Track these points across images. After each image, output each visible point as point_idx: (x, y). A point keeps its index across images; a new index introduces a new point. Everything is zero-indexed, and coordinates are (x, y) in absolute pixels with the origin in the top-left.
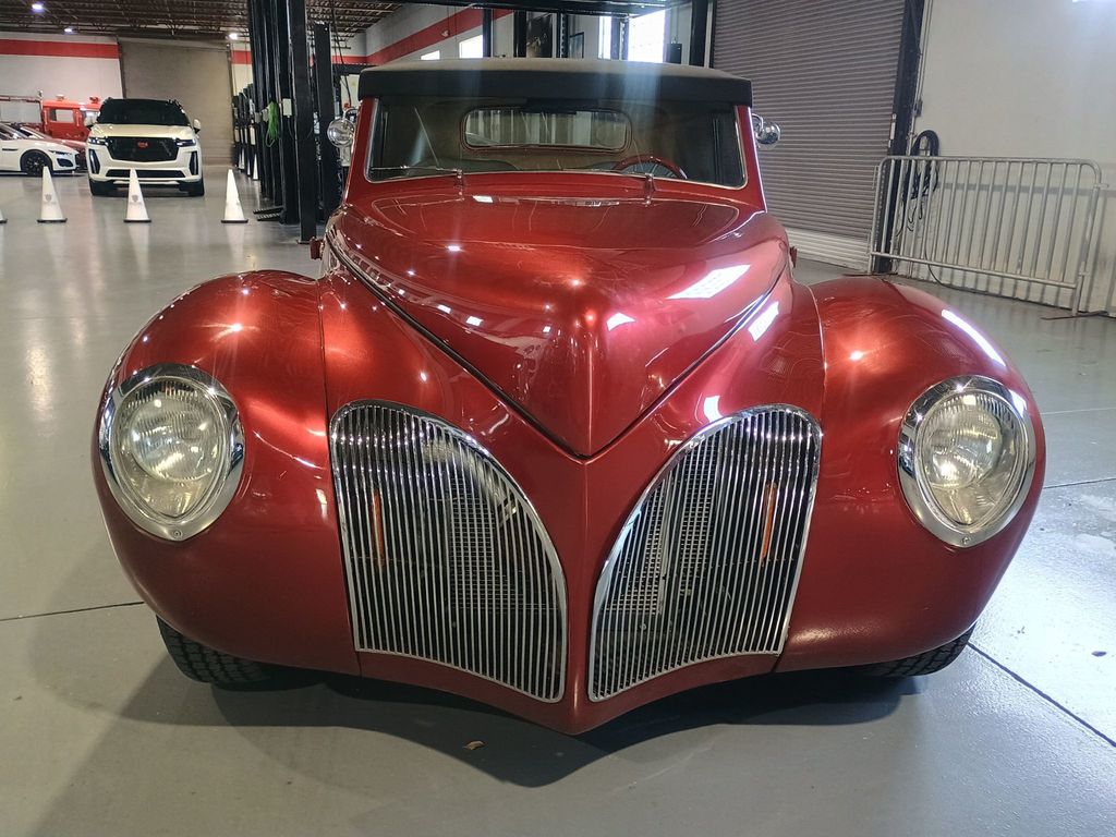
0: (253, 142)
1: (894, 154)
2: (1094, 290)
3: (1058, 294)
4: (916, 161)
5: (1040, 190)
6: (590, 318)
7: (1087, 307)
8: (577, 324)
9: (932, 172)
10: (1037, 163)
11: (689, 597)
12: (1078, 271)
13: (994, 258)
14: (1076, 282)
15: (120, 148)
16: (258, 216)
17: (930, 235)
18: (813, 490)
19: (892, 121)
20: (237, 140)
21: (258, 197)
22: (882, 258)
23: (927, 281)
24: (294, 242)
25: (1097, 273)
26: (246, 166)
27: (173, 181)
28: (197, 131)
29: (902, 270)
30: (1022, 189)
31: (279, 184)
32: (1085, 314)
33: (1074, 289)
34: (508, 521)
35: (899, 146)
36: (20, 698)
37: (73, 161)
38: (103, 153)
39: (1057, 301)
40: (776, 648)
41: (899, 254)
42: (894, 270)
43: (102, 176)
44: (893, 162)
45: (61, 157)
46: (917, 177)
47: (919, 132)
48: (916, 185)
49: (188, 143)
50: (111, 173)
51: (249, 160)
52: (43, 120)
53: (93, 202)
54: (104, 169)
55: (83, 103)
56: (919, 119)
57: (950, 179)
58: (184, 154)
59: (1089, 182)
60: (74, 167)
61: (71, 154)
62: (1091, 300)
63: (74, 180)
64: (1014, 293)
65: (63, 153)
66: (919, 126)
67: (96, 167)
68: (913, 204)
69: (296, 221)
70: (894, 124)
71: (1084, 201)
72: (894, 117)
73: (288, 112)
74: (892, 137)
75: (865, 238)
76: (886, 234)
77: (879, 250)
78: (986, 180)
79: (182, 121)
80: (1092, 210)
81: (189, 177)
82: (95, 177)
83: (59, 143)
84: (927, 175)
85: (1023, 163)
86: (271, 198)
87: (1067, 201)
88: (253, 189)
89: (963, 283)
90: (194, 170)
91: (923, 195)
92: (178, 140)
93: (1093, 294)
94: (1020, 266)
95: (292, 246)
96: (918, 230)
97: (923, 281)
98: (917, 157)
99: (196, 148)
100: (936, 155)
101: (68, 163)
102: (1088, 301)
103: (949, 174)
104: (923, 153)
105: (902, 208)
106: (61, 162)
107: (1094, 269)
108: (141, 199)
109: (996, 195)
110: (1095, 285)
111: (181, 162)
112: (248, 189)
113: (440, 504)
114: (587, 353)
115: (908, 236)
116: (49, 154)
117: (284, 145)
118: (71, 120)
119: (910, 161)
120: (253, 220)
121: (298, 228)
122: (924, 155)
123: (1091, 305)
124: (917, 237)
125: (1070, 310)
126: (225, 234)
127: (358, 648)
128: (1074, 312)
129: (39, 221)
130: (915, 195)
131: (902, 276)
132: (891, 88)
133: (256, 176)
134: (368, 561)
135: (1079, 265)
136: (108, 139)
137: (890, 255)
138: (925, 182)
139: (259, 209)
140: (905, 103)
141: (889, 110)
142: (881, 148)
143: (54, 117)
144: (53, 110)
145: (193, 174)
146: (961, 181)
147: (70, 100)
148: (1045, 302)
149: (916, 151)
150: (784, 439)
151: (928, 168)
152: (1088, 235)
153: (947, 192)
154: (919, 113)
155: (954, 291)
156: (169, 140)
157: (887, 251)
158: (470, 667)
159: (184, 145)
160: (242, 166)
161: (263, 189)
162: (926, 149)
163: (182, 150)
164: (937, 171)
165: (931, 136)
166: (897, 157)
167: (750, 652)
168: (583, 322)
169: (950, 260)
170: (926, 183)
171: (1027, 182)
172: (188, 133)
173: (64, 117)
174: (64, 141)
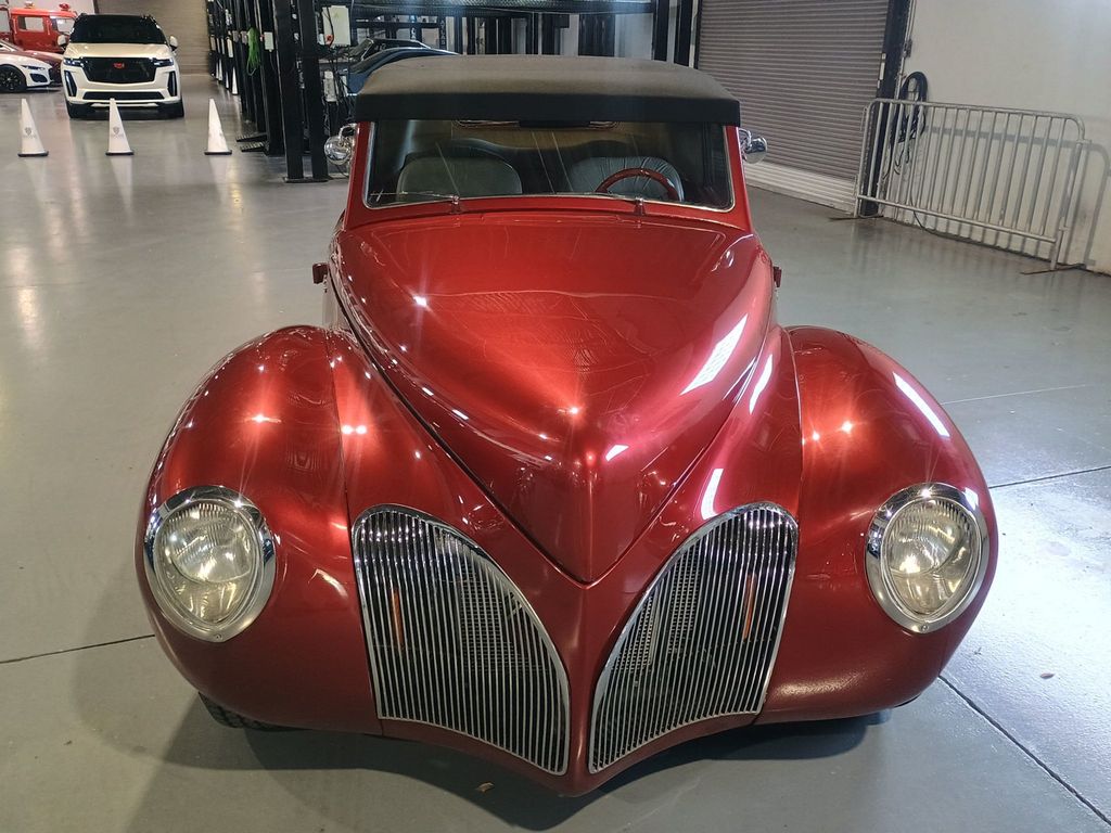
0: (231, 55)
1: (883, 97)
2: (1073, 243)
3: (1038, 246)
4: (904, 105)
5: (1025, 140)
6: (590, 458)
7: (1066, 258)
8: (578, 463)
9: (920, 116)
10: (1023, 114)
11: (675, 655)
12: (1058, 224)
13: (977, 208)
14: (1055, 236)
15: (97, 69)
16: (241, 145)
17: (917, 179)
18: (792, 571)
19: (881, 61)
20: (214, 49)
21: (239, 118)
22: (868, 202)
23: (911, 225)
24: (280, 180)
25: (1077, 226)
26: (224, 78)
27: (152, 103)
28: (174, 48)
29: (888, 213)
30: (1008, 137)
31: (260, 102)
32: (1063, 267)
33: (1054, 243)
34: (515, 616)
35: (887, 89)
36: (70, 742)
37: (47, 76)
38: (79, 75)
39: (1037, 251)
40: (755, 709)
41: (884, 199)
42: (880, 211)
43: (79, 99)
44: (881, 105)
45: (34, 72)
46: (905, 120)
47: (908, 73)
48: (904, 127)
49: (166, 63)
50: (88, 96)
51: (227, 71)
52: (11, 29)
53: (72, 128)
54: (81, 91)
55: (53, 10)
56: (908, 61)
57: (937, 123)
58: (161, 74)
59: (1072, 134)
60: (48, 83)
61: (45, 69)
62: (1070, 252)
63: (50, 97)
64: (996, 242)
65: (37, 68)
66: (909, 67)
67: (73, 90)
68: (900, 147)
69: (281, 153)
70: (883, 64)
71: (1067, 153)
72: (884, 57)
73: (269, 46)
74: (881, 78)
75: (852, 179)
76: (872, 178)
77: (865, 193)
78: (973, 127)
79: (158, 38)
80: (1074, 166)
81: (168, 99)
82: (72, 99)
83: (30, 56)
84: (915, 118)
85: (1009, 114)
86: (253, 120)
87: (1051, 151)
88: (233, 107)
89: (947, 229)
90: (172, 91)
91: (911, 137)
92: (155, 60)
93: (1072, 248)
94: (1002, 217)
95: (279, 185)
96: (904, 173)
97: (908, 225)
98: (904, 101)
99: (174, 68)
100: (924, 100)
101: (42, 79)
102: (1067, 253)
103: (936, 119)
104: (911, 96)
105: (889, 151)
106: (36, 77)
107: (1074, 222)
108: (122, 131)
109: (982, 141)
110: (1074, 237)
111: (159, 83)
112: (228, 106)
113: (451, 585)
114: (587, 483)
115: (895, 180)
116: (22, 69)
117: (266, 74)
118: (41, 28)
119: (899, 105)
120: (236, 151)
121: (284, 161)
122: (913, 97)
123: (1070, 257)
124: (903, 180)
125: (1048, 261)
126: (210, 170)
127: (380, 716)
128: (1053, 265)
129: (21, 156)
130: (902, 139)
131: (887, 219)
132: (882, 27)
133: (235, 91)
134: (389, 650)
135: (1059, 220)
136: (83, 60)
137: (876, 199)
138: (912, 126)
139: (240, 135)
140: (895, 44)
141: (879, 49)
142: (870, 87)
143: (22, 24)
144: (22, 18)
145: (172, 95)
146: (949, 125)
147: (39, 8)
148: (1025, 251)
149: (904, 94)
150: (765, 526)
151: (916, 111)
152: (1069, 189)
153: (934, 136)
154: (908, 54)
155: (937, 238)
156: (145, 60)
157: (873, 195)
158: (482, 736)
159: (162, 65)
160: (220, 76)
161: (243, 106)
162: (915, 91)
163: (159, 71)
164: (925, 115)
165: (920, 78)
166: (886, 100)
167: (733, 713)
168: (584, 461)
169: (935, 205)
170: (914, 127)
171: (1012, 131)
172: (166, 52)
173: (35, 25)
174: (36, 53)
